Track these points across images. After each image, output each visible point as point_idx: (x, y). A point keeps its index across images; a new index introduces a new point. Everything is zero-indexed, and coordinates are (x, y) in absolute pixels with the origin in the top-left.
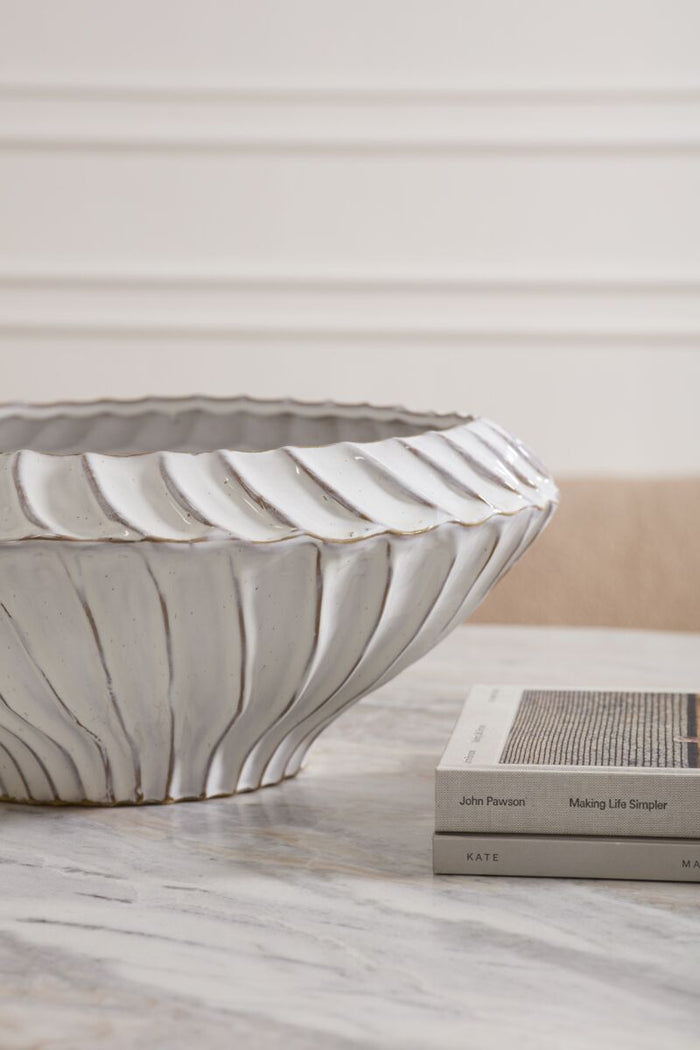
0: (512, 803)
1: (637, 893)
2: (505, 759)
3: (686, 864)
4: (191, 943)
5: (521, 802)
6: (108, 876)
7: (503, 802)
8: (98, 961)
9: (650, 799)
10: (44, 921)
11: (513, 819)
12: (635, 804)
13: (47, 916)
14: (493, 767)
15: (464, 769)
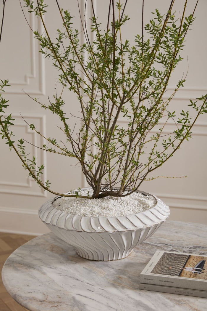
0: (151, 280)
1: (167, 296)
2: (152, 272)
3: (176, 291)
4: (98, 302)
5: (152, 280)
6: (92, 285)
7: (150, 280)
8: (84, 304)
9: (171, 281)
10: (80, 295)
11: (151, 282)
12: (169, 282)
13: (81, 294)
14: (149, 274)
15: (145, 274)
